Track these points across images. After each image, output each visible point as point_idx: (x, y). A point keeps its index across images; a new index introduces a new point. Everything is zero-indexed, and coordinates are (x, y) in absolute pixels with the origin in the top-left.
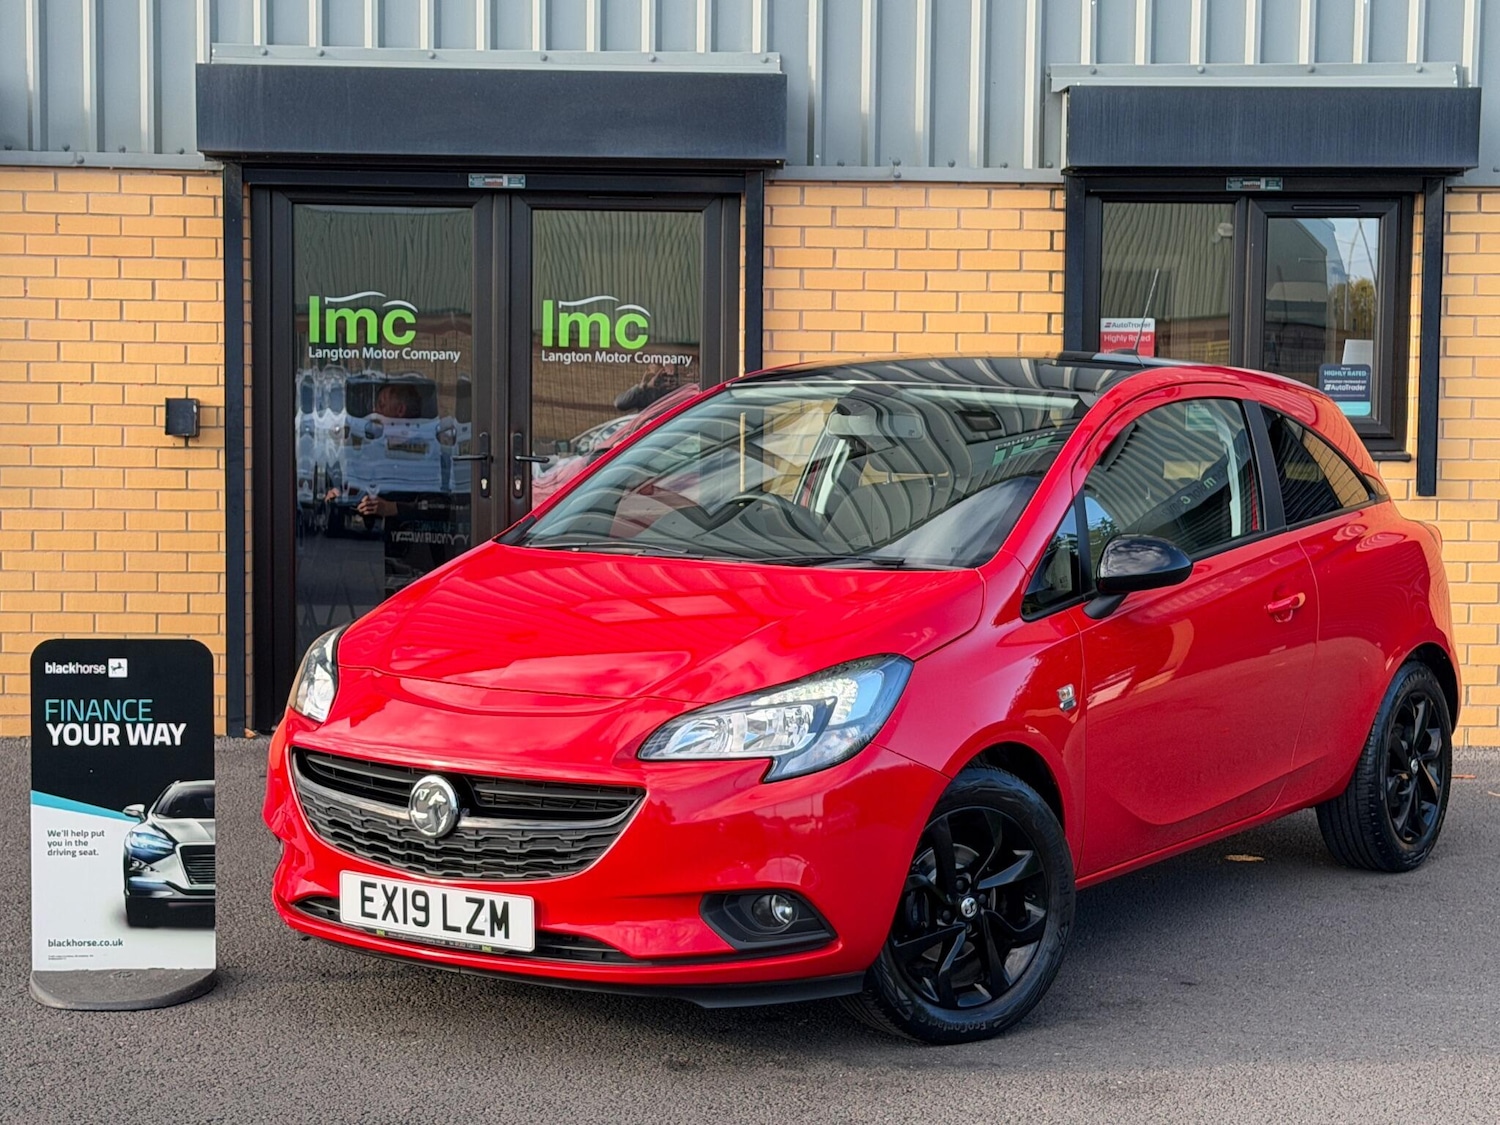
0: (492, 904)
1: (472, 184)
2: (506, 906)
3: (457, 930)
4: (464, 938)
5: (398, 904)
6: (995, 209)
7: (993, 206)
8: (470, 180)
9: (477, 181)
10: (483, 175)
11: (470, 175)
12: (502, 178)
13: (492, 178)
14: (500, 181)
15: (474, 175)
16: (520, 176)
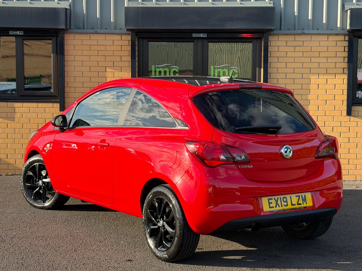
1: (193, 36)
6: (329, 41)
7: (329, 40)
8: (193, 35)
9: (194, 35)
10: (196, 34)
11: (193, 34)
12: (201, 34)
13: (198, 34)
14: (200, 35)
15: (194, 34)
16: (205, 34)
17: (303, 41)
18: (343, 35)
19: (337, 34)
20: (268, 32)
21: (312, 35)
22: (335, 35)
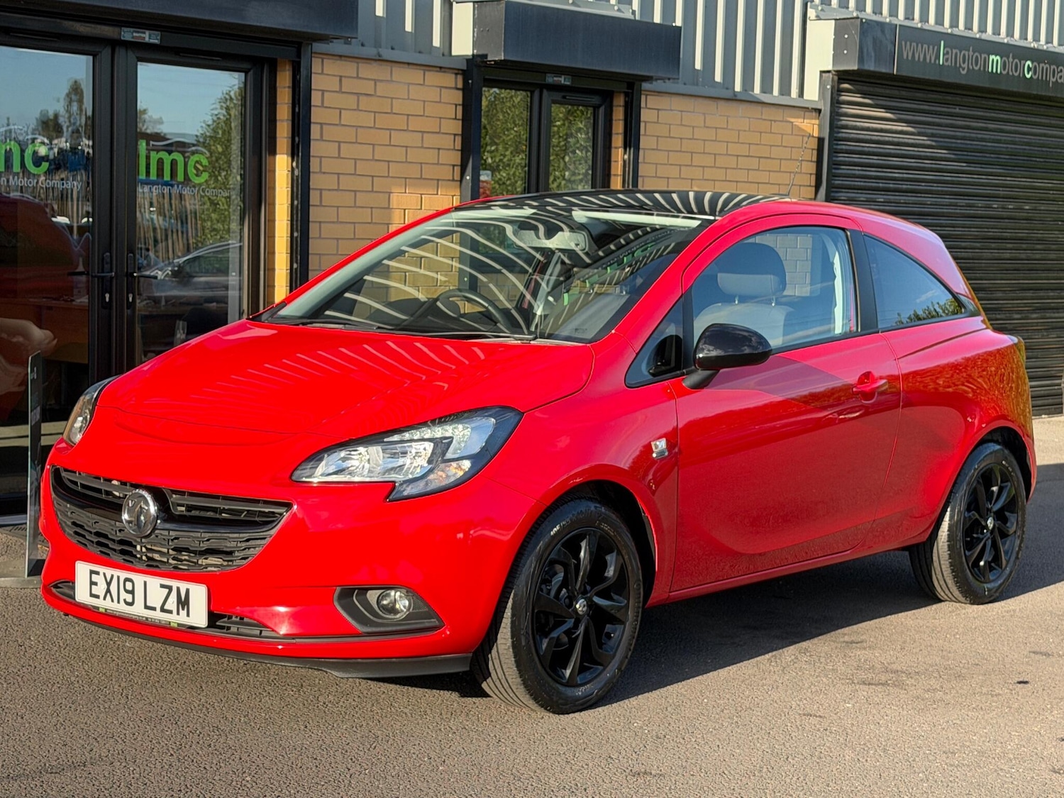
0: (178, 589)
2: (188, 591)
3: (154, 609)
4: (158, 616)
5: (114, 588)
12: (144, 33)
13: (138, 32)
14: (143, 35)
15: (126, 29)
16: (156, 33)
17: (375, 81)
18: (452, 73)
19: (441, 68)
20: (310, 46)
21: (393, 64)
22: (437, 71)
